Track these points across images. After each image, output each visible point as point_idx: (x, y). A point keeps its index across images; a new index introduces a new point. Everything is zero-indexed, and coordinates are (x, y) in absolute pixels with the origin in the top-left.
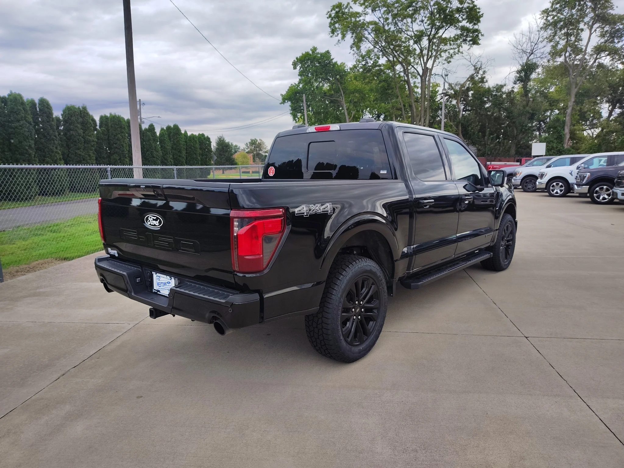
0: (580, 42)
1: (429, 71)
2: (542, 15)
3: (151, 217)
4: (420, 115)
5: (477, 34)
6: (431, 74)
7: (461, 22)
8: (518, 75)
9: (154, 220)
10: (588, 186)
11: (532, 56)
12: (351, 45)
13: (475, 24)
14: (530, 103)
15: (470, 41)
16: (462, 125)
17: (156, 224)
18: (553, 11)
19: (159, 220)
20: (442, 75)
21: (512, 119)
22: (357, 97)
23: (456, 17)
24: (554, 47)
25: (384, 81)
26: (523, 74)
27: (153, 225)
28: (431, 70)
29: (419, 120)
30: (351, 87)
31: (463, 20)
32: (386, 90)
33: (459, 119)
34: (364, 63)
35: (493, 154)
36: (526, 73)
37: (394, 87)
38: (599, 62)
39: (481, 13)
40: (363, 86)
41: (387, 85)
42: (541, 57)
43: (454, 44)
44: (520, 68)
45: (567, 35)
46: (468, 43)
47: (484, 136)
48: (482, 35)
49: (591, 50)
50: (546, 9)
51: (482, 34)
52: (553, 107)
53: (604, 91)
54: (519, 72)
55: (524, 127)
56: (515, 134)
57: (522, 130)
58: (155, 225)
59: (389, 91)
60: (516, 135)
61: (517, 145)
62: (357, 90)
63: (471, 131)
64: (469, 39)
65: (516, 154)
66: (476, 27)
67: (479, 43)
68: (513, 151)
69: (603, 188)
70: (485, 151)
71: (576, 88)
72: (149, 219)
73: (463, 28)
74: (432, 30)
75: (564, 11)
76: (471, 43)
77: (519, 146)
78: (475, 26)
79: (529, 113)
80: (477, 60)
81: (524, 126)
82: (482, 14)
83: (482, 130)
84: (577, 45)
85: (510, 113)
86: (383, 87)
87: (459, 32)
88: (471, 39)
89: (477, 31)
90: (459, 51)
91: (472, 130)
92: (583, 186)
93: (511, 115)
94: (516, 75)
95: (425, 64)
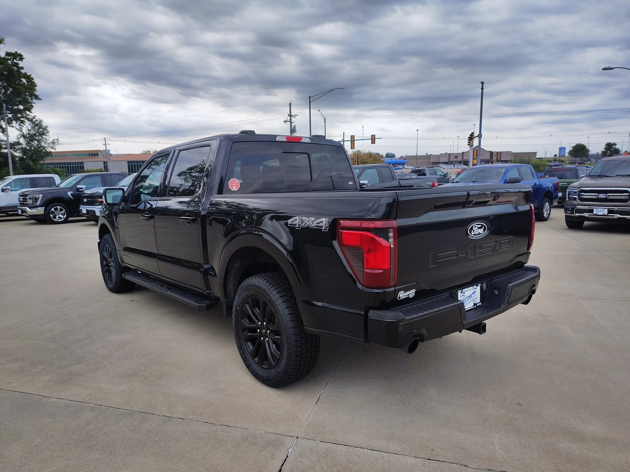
3: (476, 227)
9: (479, 228)
10: (44, 208)
17: (480, 232)
19: (483, 227)
27: (477, 235)
58: (480, 234)
69: (57, 208)
72: (474, 229)
92: (38, 208)
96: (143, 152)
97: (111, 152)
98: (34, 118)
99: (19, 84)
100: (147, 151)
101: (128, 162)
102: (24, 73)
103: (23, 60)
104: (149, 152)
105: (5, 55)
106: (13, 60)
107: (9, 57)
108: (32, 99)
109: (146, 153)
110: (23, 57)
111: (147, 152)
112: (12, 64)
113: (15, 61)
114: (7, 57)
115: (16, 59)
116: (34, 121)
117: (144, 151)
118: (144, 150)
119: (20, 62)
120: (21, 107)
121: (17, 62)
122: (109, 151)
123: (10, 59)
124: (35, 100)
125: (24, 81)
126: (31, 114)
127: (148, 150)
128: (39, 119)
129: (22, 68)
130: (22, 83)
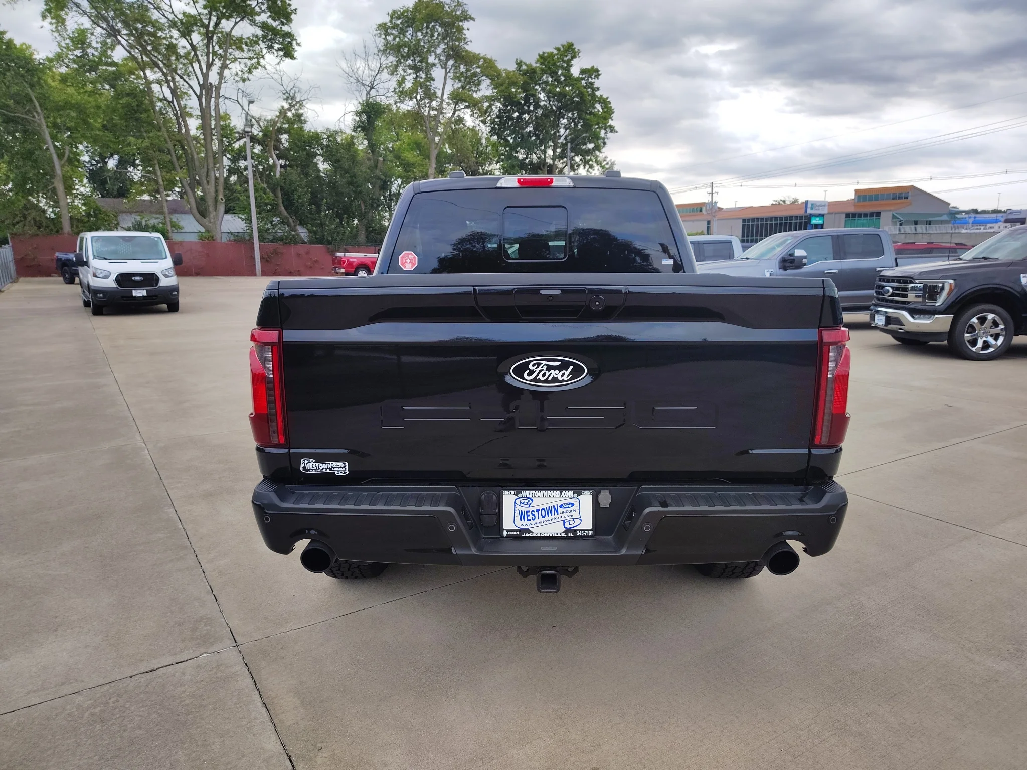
0: (432, 82)
1: (214, 89)
2: (379, 31)
4: (205, 167)
5: (289, 40)
6: (218, 97)
7: (259, 15)
8: (357, 119)
11: (373, 92)
12: (43, 12)
13: (283, 23)
14: (380, 165)
15: (279, 49)
16: (282, 189)
18: (393, 28)
20: (237, 101)
21: (357, 187)
22: (73, 118)
23: (250, 5)
24: (400, 83)
25: (128, 95)
26: (364, 117)
28: (218, 88)
29: (205, 174)
30: (58, 97)
31: (263, 11)
32: (136, 112)
33: (277, 179)
34: (78, 53)
35: (336, 240)
36: (369, 118)
37: (151, 108)
38: (458, 116)
39: (293, 7)
40: (86, 97)
41: (136, 103)
42: (386, 95)
43: (249, 50)
44: (359, 108)
45: (416, 69)
46: (275, 52)
47: (319, 211)
48: (298, 44)
49: (448, 96)
50: (382, 23)
51: (298, 42)
52: (410, 174)
53: (468, 157)
54: (358, 114)
55: (376, 201)
56: (363, 210)
57: (372, 205)
59: (142, 116)
60: (365, 212)
61: (367, 228)
62: (72, 104)
63: (298, 201)
64: (276, 46)
65: (367, 241)
66: (286, 28)
67: (295, 56)
68: (362, 237)
70: (323, 236)
71: (436, 149)
73: (264, 26)
74: (210, 17)
75: (407, 31)
76: (281, 53)
77: (371, 229)
78: (283, 27)
79: (379, 179)
80: (292, 85)
81: (374, 199)
82: (296, 9)
83: (315, 200)
84: (429, 85)
85: (352, 177)
86: (128, 106)
87: (260, 32)
88: (280, 46)
89: (289, 35)
90: (259, 63)
91: (300, 200)
93: (355, 180)
94: (355, 117)
95: (205, 76)
96: (774, 203)
97: (719, 205)
98: (605, 161)
99: (591, 113)
100: (781, 200)
101: (744, 220)
102: (599, 96)
103: (600, 77)
104: (784, 201)
105: (580, 74)
106: (588, 79)
107: (584, 76)
108: (606, 133)
109: (779, 203)
110: (600, 73)
111: (781, 202)
112: (587, 85)
113: (590, 80)
114: (581, 76)
115: (591, 77)
116: (603, 165)
117: (776, 201)
118: (775, 199)
119: (596, 81)
120: (591, 146)
121: (593, 81)
122: (716, 203)
123: (583, 79)
124: (610, 134)
125: (598, 107)
126: (601, 155)
127: (783, 199)
128: (611, 160)
129: (598, 89)
130: (596, 110)
